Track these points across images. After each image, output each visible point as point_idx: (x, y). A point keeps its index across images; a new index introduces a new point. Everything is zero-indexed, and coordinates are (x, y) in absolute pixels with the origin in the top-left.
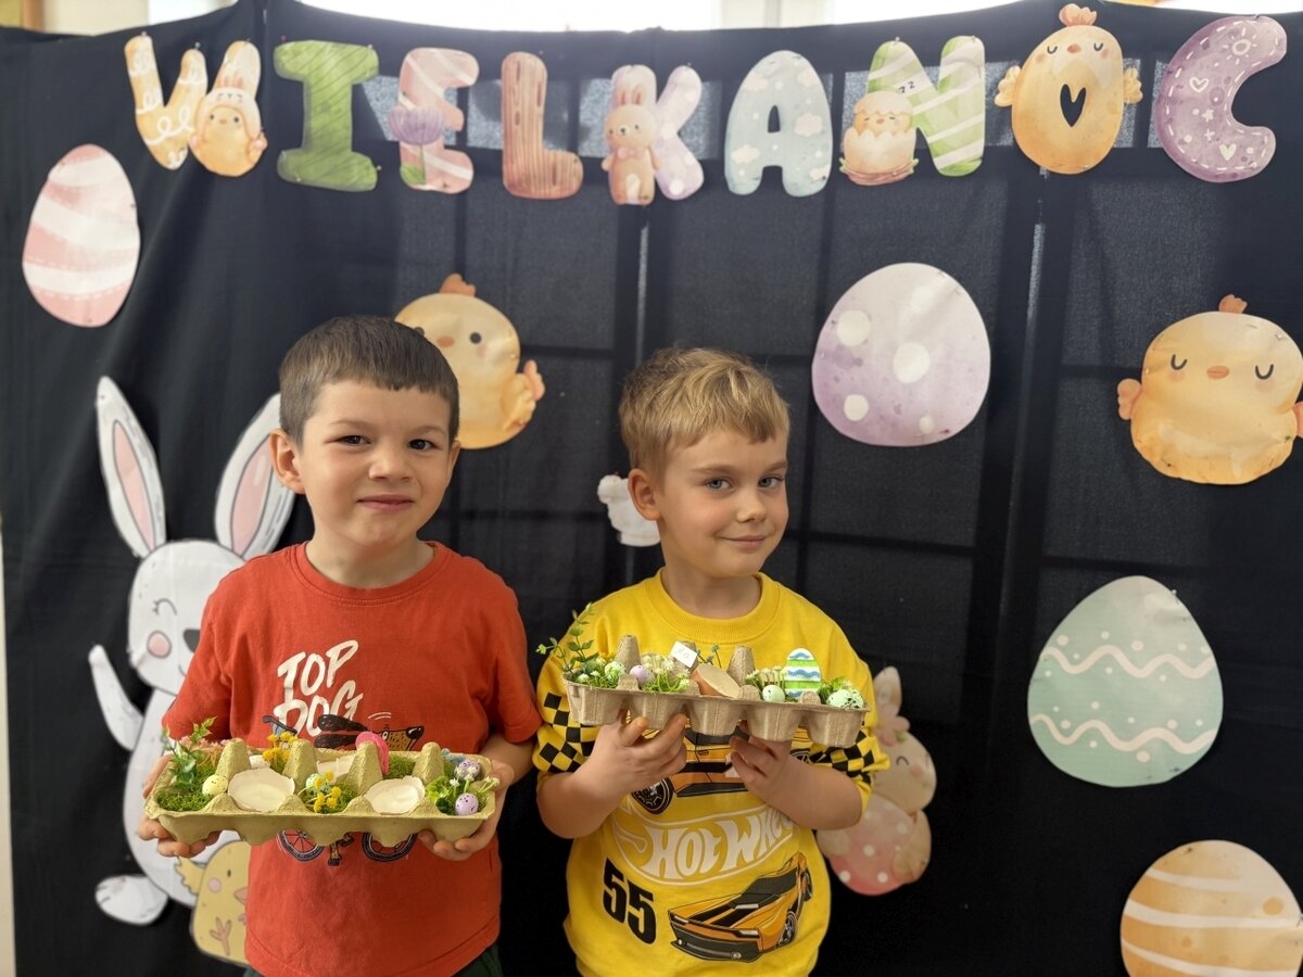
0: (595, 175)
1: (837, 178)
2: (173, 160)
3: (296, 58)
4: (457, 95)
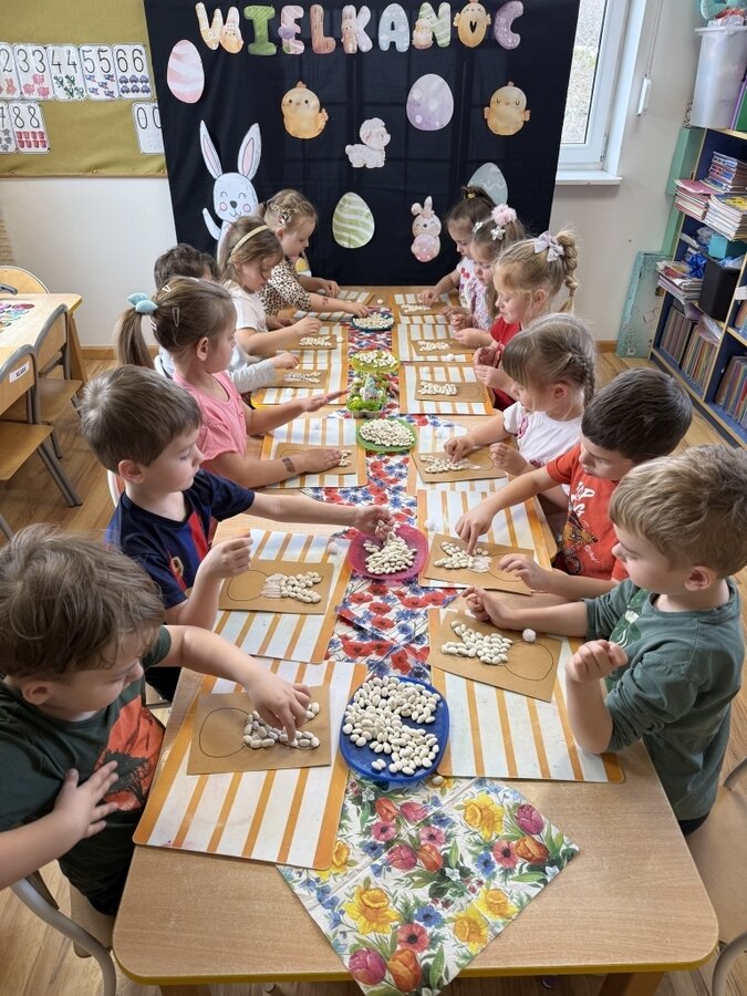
0: (340, 45)
1: (411, 46)
2: (214, 47)
3: (250, 12)
4: (298, 21)
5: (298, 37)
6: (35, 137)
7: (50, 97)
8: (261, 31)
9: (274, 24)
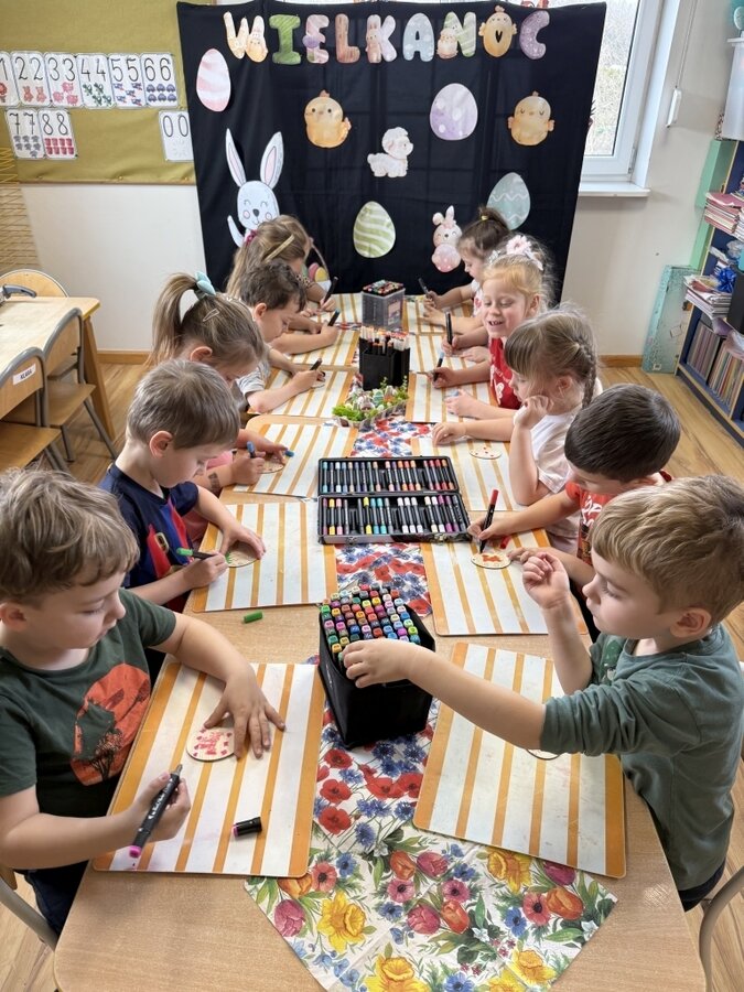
0: (364, 54)
1: (436, 56)
2: (241, 56)
3: (276, 21)
4: (323, 31)
5: (323, 46)
6: (63, 144)
7: (79, 104)
8: (286, 39)
9: (299, 33)
